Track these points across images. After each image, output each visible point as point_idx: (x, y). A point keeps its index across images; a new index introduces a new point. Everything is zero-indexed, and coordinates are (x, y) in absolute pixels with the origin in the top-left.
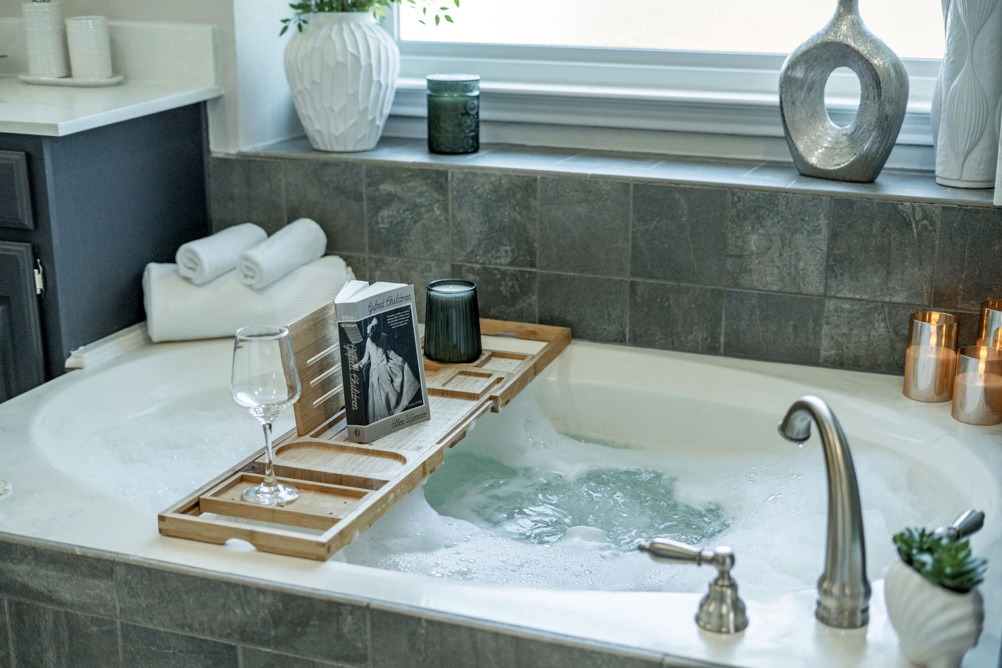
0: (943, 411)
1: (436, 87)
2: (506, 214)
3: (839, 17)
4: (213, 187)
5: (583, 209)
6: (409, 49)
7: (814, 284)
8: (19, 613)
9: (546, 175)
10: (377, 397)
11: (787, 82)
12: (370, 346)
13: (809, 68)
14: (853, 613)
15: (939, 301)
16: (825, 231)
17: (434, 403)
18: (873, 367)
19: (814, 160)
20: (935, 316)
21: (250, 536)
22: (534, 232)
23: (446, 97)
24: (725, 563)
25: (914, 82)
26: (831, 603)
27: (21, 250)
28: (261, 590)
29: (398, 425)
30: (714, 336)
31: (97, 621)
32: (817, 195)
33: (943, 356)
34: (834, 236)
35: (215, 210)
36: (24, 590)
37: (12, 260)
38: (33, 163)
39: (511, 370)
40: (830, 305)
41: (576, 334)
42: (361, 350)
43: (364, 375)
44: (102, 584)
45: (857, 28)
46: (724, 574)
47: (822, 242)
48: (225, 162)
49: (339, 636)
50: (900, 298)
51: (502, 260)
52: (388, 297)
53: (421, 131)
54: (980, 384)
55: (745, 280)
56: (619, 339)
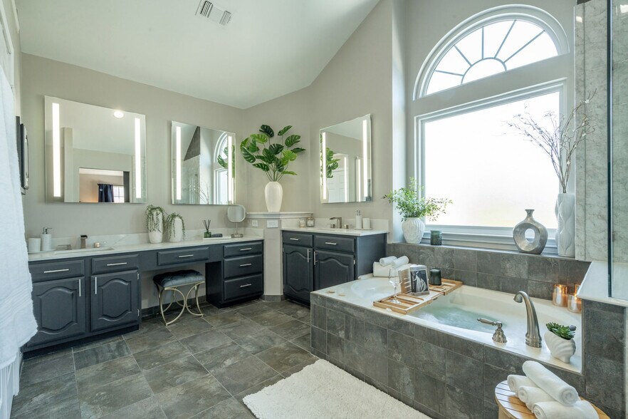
0: (565, 309)
1: (432, 232)
2: (448, 257)
3: (527, 217)
4: (387, 249)
5: (465, 257)
6: (427, 226)
7: (525, 276)
8: (346, 318)
9: (456, 249)
10: (418, 287)
11: (515, 232)
12: (417, 277)
13: (521, 229)
14: (536, 342)
15: (561, 282)
16: (527, 264)
17: (431, 292)
18: (543, 298)
19: (523, 249)
20: (561, 286)
21: (391, 308)
22: (454, 261)
23: (435, 234)
24: (500, 326)
25: (549, 234)
26: (530, 340)
27: (352, 256)
28: (392, 318)
29: (423, 294)
30: (499, 287)
31: (360, 321)
32: (525, 256)
33: (563, 295)
34: (529, 265)
35: (387, 254)
36: (348, 313)
37: (350, 258)
38: (355, 241)
39: (448, 288)
40: (530, 282)
41: (464, 284)
42: (415, 278)
43: (415, 282)
44: (362, 313)
45: (532, 220)
46: (500, 328)
47: (526, 266)
48: (390, 245)
49: (408, 329)
50: (550, 281)
51: (447, 266)
52: (421, 268)
53: (429, 241)
54: (576, 302)
55: (506, 274)
56: (474, 286)
